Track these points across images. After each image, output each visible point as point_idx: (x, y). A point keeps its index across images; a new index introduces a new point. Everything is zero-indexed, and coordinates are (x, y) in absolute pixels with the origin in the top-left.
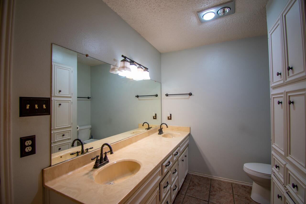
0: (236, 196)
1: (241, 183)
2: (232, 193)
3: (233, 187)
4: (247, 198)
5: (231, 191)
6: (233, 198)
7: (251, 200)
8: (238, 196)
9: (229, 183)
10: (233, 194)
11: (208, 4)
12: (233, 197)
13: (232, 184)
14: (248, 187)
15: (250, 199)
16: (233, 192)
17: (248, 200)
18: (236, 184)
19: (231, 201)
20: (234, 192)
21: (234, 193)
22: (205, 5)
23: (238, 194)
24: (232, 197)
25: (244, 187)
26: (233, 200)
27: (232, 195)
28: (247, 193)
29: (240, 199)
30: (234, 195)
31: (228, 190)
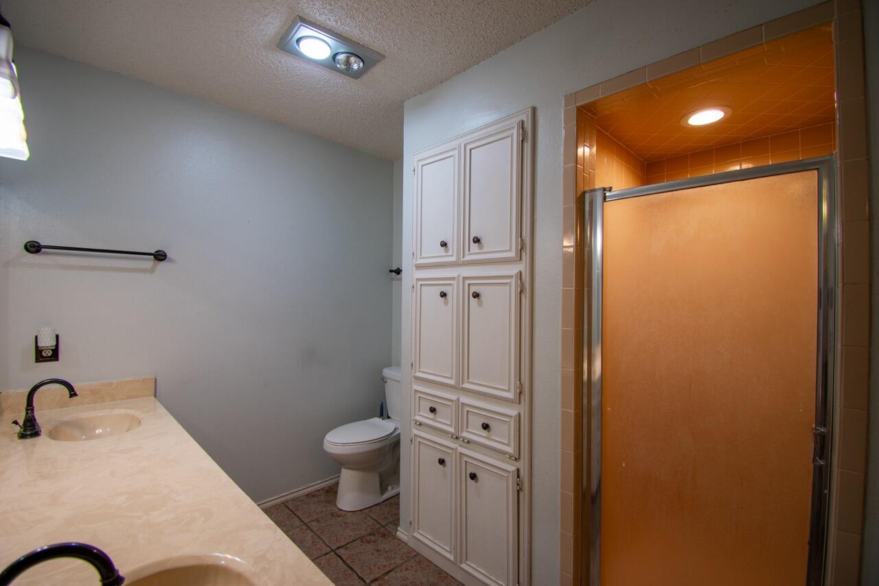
0: (314, 525)
1: (301, 492)
2: (301, 523)
3: (293, 509)
4: (335, 515)
5: (297, 523)
6: (312, 534)
7: (343, 513)
8: (317, 520)
9: (277, 507)
10: (305, 524)
11: (337, 22)
12: (312, 530)
13: (285, 504)
14: (319, 491)
15: (340, 512)
16: (302, 521)
17: (339, 516)
18: (293, 500)
19: (313, 542)
20: (304, 520)
21: (306, 522)
22: (332, 19)
23: (315, 517)
24: (308, 531)
25: (314, 496)
26: (316, 537)
27: (304, 527)
28: (328, 504)
29: (324, 525)
30: (309, 524)
31: (287, 523)
